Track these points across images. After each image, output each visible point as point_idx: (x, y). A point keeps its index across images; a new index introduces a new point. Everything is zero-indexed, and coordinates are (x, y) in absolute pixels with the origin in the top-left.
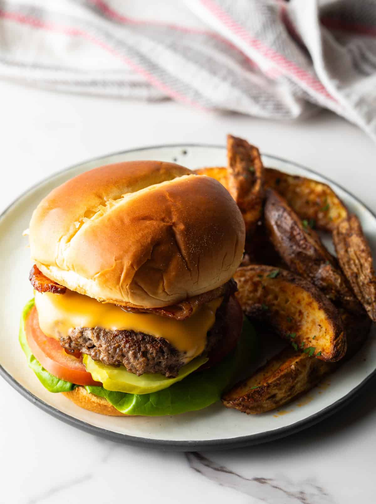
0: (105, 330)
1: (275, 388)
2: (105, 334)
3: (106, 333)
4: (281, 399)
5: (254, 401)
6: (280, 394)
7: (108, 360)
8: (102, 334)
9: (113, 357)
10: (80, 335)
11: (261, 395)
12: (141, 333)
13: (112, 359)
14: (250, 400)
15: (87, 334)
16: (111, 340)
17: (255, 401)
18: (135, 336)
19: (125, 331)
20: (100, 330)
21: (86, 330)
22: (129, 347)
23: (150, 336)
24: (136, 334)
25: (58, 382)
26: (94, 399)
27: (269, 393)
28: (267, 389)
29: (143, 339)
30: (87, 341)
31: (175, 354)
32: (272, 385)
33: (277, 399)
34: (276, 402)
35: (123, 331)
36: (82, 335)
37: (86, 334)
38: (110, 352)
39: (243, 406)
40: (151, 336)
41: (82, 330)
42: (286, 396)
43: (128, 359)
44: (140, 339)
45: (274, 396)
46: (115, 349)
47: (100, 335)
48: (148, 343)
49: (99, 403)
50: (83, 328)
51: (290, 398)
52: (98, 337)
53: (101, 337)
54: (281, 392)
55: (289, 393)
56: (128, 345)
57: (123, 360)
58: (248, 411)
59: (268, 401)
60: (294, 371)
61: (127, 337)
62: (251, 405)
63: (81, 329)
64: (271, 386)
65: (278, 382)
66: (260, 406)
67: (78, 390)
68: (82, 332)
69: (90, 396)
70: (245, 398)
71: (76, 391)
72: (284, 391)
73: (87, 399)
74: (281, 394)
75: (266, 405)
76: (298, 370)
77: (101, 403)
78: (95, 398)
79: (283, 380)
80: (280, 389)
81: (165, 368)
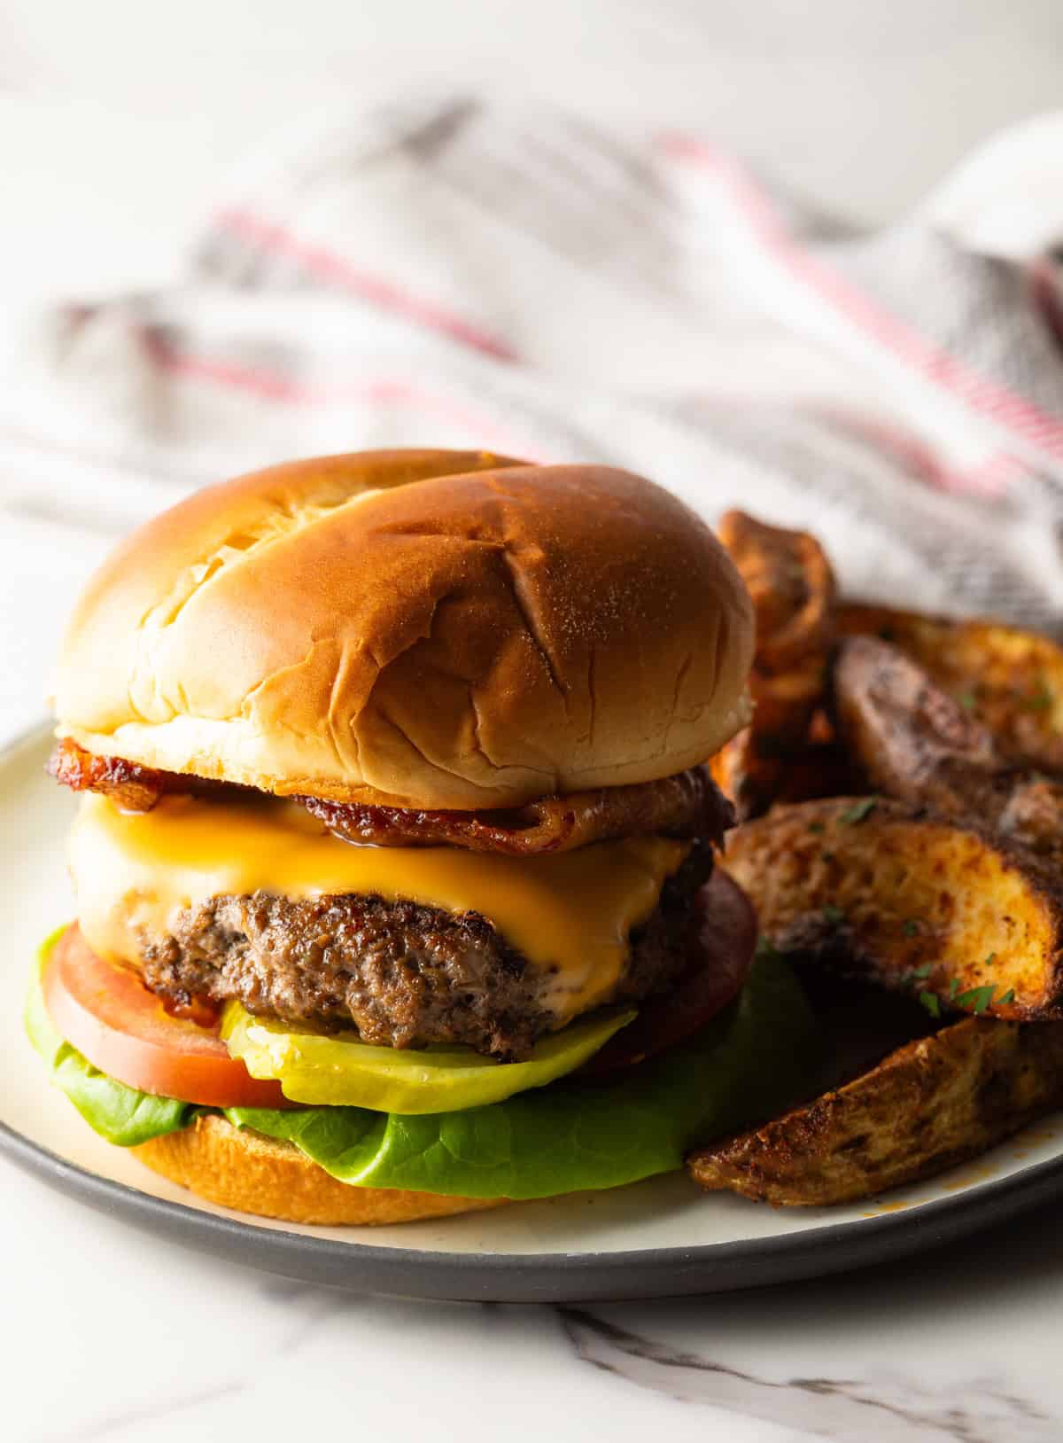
0: (285, 899)
1: (863, 1110)
2: (287, 911)
3: (288, 908)
4: (887, 1160)
5: (794, 1150)
6: (883, 1143)
7: (298, 996)
8: (276, 909)
9: (313, 985)
10: (205, 922)
11: (815, 1132)
12: (404, 902)
13: (309, 991)
14: (777, 1148)
15: (228, 917)
16: (305, 925)
17: (797, 1151)
18: (384, 913)
19: (352, 896)
20: (271, 900)
21: (225, 903)
22: (365, 944)
23: (433, 911)
24: (388, 907)
25: (137, 1105)
26: (255, 1147)
27: (841, 1128)
28: (835, 1112)
29: (412, 920)
30: (230, 945)
31: (520, 972)
32: (851, 1099)
33: (874, 1155)
34: (872, 1167)
35: (344, 897)
36: (213, 923)
37: (224, 918)
38: (301, 964)
39: (757, 1169)
40: (439, 910)
41: (212, 903)
42: (904, 1150)
43: (362, 985)
44: (403, 920)
45: (861, 1142)
46: (318, 951)
47: (270, 914)
48: (429, 929)
49: (272, 1156)
50: (215, 899)
51: (917, 1159)
52: (263, 921)
53: (275, 922)
54: (882, 1129)
55: (912, 1141)
56: (359, 938)
57: (347, 993)
58: (774, 1191)
59: (838, 1157)
60: (925, 1060)
61: (357, 913)
62: (783, 1169)
63: (210, 902)
64: (849, 1103)
65: (872, 1091)
66: (816, 1176)
67: (202, 1127)
68: (211, 914)
69: (242, 1138)
70: (763, 1140)
71: (198, 1129)
72: (892, 1126)
73: (232, 1148)
74: (881, 1136)
75: (833, 1174)
76: (940, 1062)
77: (279, 1157)
78: (260, 1142)
79: (888, 1084)
80: (880, 1119)
81: (489, 1018)
